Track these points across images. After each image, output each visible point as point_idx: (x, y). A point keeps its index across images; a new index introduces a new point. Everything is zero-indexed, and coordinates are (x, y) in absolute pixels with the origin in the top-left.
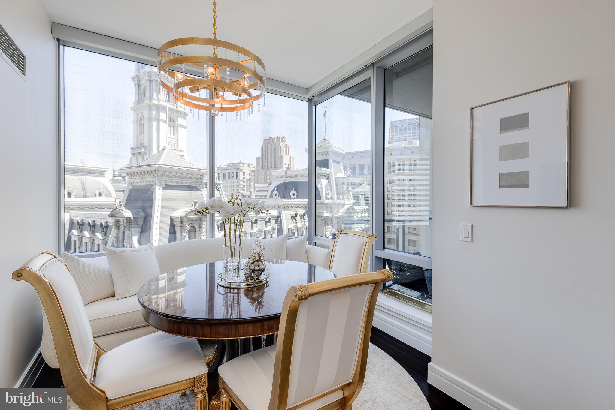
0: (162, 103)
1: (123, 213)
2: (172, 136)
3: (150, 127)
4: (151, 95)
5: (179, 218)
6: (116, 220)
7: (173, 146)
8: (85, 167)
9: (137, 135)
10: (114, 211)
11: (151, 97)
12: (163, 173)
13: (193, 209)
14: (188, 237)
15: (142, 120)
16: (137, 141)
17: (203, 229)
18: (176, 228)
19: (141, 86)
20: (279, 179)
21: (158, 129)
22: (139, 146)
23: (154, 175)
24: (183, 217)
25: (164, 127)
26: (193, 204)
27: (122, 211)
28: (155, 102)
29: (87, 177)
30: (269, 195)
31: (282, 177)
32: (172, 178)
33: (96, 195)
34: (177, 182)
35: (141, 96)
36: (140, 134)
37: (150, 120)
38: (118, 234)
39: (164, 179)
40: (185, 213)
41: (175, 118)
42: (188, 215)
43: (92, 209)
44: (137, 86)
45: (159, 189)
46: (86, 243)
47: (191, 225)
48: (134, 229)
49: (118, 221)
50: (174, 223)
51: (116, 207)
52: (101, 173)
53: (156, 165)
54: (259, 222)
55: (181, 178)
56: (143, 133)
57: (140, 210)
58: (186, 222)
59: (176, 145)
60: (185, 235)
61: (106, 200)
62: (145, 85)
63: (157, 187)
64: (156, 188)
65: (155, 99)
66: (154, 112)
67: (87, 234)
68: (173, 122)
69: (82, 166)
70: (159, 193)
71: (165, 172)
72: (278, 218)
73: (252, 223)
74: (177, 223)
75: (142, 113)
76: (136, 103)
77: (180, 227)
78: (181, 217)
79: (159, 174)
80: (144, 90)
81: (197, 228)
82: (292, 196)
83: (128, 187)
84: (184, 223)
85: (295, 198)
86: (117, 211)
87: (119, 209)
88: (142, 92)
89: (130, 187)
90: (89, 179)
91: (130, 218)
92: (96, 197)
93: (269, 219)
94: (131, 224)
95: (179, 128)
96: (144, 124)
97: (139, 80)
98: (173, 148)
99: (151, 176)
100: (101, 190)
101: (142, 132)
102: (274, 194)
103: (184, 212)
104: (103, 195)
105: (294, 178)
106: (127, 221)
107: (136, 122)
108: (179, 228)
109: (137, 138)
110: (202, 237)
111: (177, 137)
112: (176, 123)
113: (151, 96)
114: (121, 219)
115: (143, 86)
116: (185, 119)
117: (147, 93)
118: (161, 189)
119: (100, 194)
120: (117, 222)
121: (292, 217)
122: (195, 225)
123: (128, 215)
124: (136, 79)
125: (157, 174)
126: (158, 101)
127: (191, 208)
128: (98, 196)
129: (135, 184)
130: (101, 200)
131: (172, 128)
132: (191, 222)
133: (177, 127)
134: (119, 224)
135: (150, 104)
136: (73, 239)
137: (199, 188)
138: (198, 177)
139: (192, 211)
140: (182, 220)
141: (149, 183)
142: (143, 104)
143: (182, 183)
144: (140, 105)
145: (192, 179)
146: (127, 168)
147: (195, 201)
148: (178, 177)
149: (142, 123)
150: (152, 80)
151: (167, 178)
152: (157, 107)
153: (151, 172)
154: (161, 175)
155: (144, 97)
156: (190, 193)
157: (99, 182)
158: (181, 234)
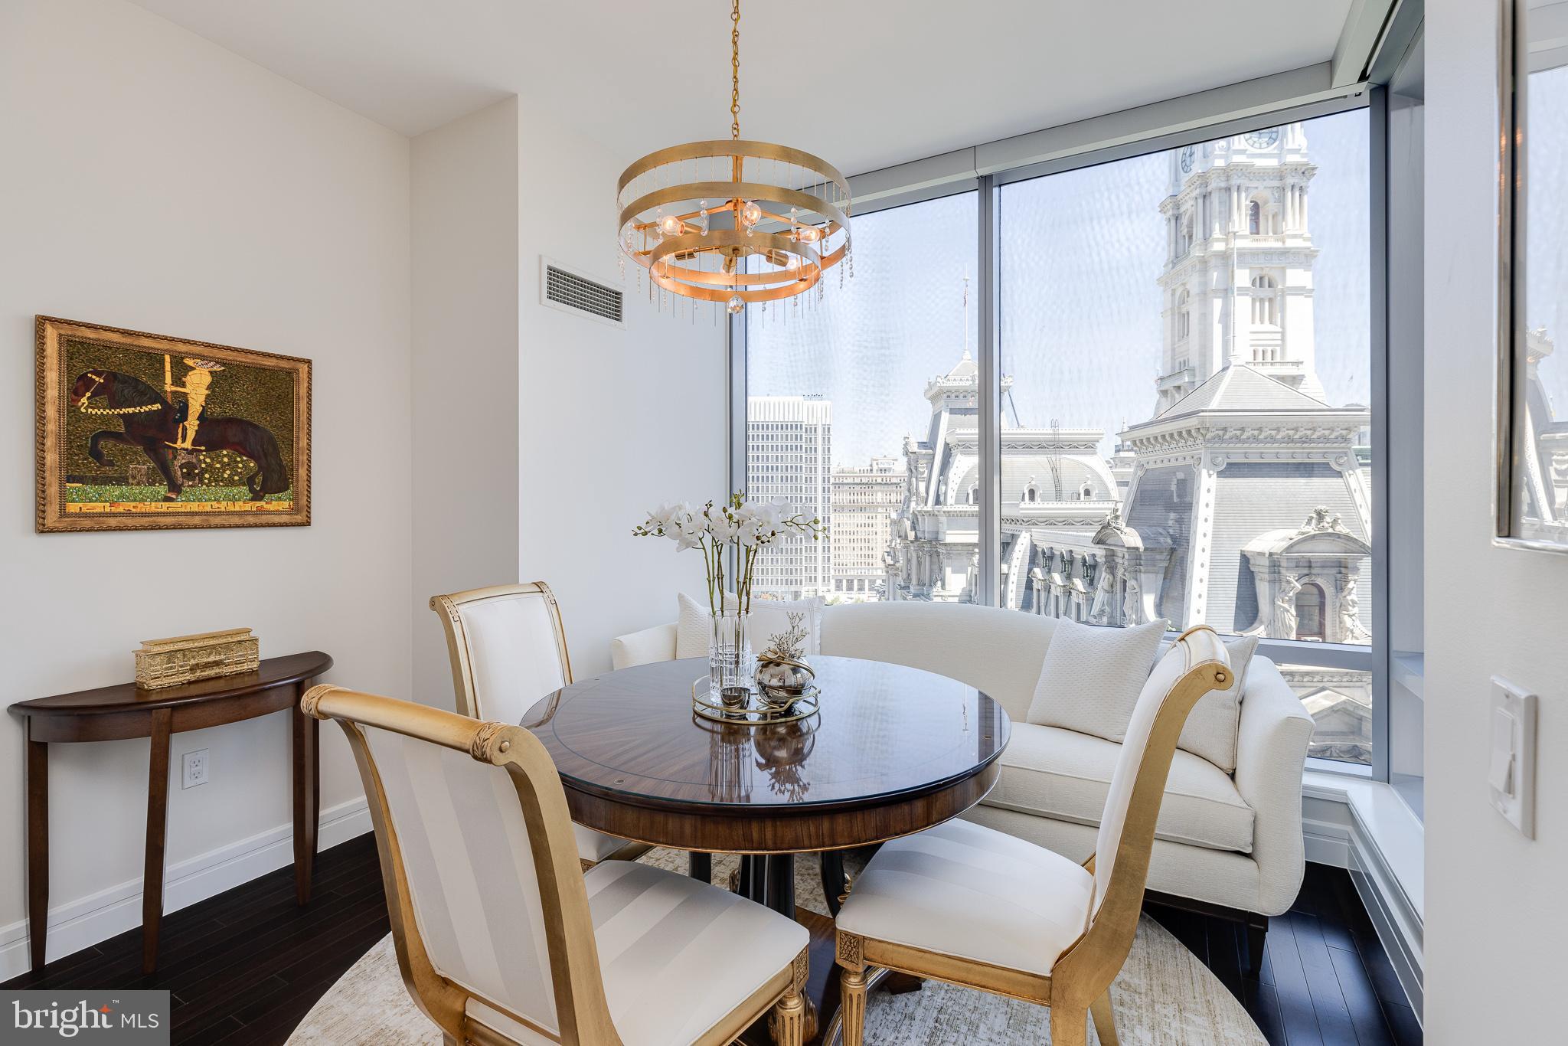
0: (1237, 244)
1: (1122, 536)
2: (1267, 327)
3: (1205, 317)
4: (1208, 231)
5: (1267, 555)
6: (1109, 553)
7: (1269, 355)
8: (1058, 434)
9: (1173, 344)
10: (1103, 530)
11: (1207, 239)
12: (1221, 433)
13: (1313, 533)
14: (1294, 613)
15: (1184, 303)
16: (1173, 358)
17: (1349, 594)
18: (1257, 583)
19: (1183, 217)
21: (1226, 317)
22: (1177, 371)
23: (1195, 439)
24: (1277, 554)
25: (1242, 305)
26: (1312, 518)
27: (1119, 532)
28: (1218, 247)
29: (1063, 456)
32: (1246, 445)
33: (1079, 495)
34: (1261, 455)
35: (1181, 241)
36: (1179, 341)
37: (1205, 296)
38: (1112, 586)
39: (1223, 448)
40: (1285, 544)
41: (1274, 274)
42: (1296, 548)
43: (1069, 524)
44: (1173, 222)
45: (1210, 476)
46: (1057, 597)
47: (1305, 580)
48: (1147, 575)
49: (1114, 556)
50: (1252, 569)
51: (1109, 523)
52: (1088, 446)
53: (1202, 414)
55: (1275, 441)
56: (1188, 335)
57: (1161, 530)
58: (1287, 568)
59: (1278, 349)
60: (1286, 606)
61: (1097, 505)
62: (1193, 212)
63: (1204, 472)
64: (1200, 473)
65: (1218, 240)
66: (1215, 274)
67: (1057, 578)
68: (1269, 286)
69: (1054, 434)
70: (1208, 487)
71: (1225, 429)
74: (1261, 568)
75: (1184, 284)
76: (1171, 265)
77: (1269, 581)
78: (1271, 554)
79: (1209, 436)
80: (1190, 226)
81: (1329, 591)
83: (1135, 473)
84: (1283, 571)
86: (1110, 531)
87: (1114, 528)
88: (1185, 231)
89: (1140, 473)
90: (1068, 460)
91: (1137, 549)
92: (1079, 498)
94: (1140, 565)
95: (1289, 299)
96: (1188, 313)
97: (1177, 206)
98: (1260, 359)
99: (1189, 443)
100: (1089, 482)
101: (1185, 333)
103: (1283, 540)
104: (1093, 494)
106: (1129, 555)
107: (1169, 313)
108: (1267, 584)
109: (1173, 350)
110: (1346, 618)
111: (1283, 327)
112: (1280, 287)
113: (1207, 236)
114: (1119, 551)
115: (1187, 216)
116: (1308, 268)
117: (1198, 232)
118: (1215, 476)
119: (1087, 493)
120: (1111, 556)
122: (1320, 581)
123: (1133, 542)
124: (1171, 204)
125: (1205, 437)
126: (1227, 241)
127: (1304, 530)
128: (1082, 496)
129: (1152, 466)
130: (1087, 505)
131: (1267, 304)
132: (1306, 571)
133: (1283, 296)
134: (1114, 561)
135: (1203, 257)
136: (1036, 585)
137: (1337, 468)
138: (1332, 436)
139: (1314, 537)
140: (1275, 564)
141: (1183, 463)
142: (1186, 263)
143: (1277, 455)
144: (1179, 267)
145: (1311, 441)
146: (1132, 428)
147: (1319, 507)
148: (1265, 441)
149: (1184, 311)
150: (1210, 193)
151: (1231, 445)
152: (1223, 258)
153: (1189, 432)
154: (1214, 438)
155: (1190, 243)
156: (1305, 484)
158: (1273, 603)
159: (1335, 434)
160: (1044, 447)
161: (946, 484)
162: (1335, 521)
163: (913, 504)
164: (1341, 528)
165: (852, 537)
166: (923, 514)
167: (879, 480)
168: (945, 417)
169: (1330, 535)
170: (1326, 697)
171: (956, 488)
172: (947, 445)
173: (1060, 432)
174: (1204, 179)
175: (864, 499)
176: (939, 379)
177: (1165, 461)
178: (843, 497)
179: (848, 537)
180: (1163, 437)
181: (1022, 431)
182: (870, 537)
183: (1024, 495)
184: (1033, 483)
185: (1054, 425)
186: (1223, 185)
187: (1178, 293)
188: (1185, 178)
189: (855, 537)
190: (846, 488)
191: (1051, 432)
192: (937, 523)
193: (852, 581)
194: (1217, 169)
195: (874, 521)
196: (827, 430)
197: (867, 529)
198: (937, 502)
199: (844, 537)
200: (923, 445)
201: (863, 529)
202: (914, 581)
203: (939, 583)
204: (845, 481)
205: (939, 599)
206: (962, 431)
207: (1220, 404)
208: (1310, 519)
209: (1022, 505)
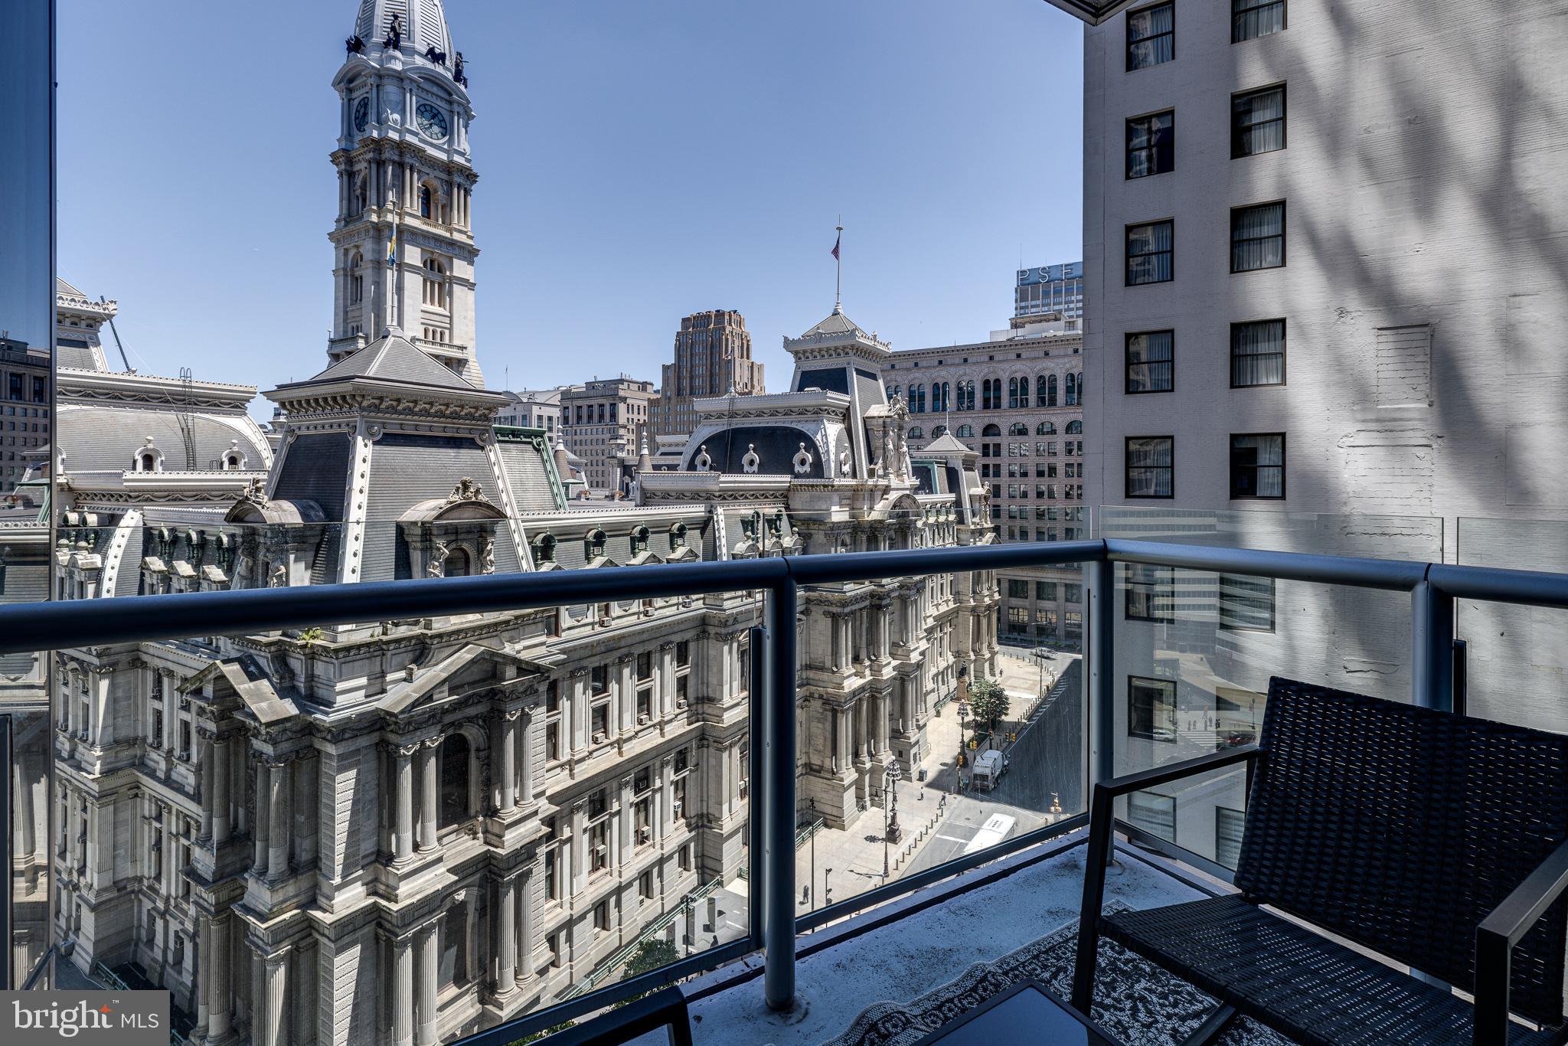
0: (409, 221)
1: (263, 511)
2: (436, 309)
3: (379, 284)
4: (382, 200)
5: (420, 524)
6: (248, 532)
7: (438, 336)
8: (191, 387)
9: (345, 307)
10: (239, 506)
11: (380, 205)
13: (459, 502)
15: (357, 266)
16: (345, 320)
17: (489, 555)
18: (411, 551)
20: (713, 420)
21: (400, 289)
22: (350, 335)
24: (428, 522)
25: (413, 283)
26: (459, 487)
27: (259, 507)
28: (393, 219)
29: (198, 414)
30: (686, 465)
31: (720, 416)
32: (401, 417)
33: (221, 463)
34: (416, 427)
35: (354, 201)
36: (352, 304)
37: (379, 265)
38: (251, 571)
40: (435, 513)
41: (444, 261)
42: (446, 515)
44: (345, 178)
45: (366, 445)
47: (453, 546)
48: (294, 554)
49: (253, 534)
50: (407, 539)
51: (247, 496)
52: (236, 404)
53: (354, 380)
54: (651, 537)
55: (429, 414)
56: (361, 299)
57: (312, 503)
58: (438, 536)
59: (447, 332)
60: (436, 572)
63: (359, 439)
64: (355, 442)
65: (391, 212)
66: (390, 246)
67: (184, 568)
68: (439, 271)
69: (185, 387)
70: (364, 456)
72: (705, 525)
73: (633, 540)
74: (414, 538)
75: (357, 247)
76: (343, 223)
77: (422, 550)
78: (423, 523)
79: (365, 404)
80: (364, 187)
81: (472, 553)
82: (746, 468)
83: (285, 438)
84: (434, 539)
85: (754, 473)
86: (249, 506)
87: (254, 502)
88: (358, 192)
89: (290, 440)
90: (203, 420)
92: (222, 467)
93: (682, 529)
95: (455, 287)
96: (361, 277)
97: (350, 162)
98: (431, 339)
99: (344, 409)
100: (236, 449)
101: (358, 297)
102: (698, 460)
103: (433, 509)
104: (242, 462)
105: (752, 419)
107: (341, 273)
108: (419, 553)
109: (346, 313)
111: (451, 312)
112: (448, 273)
113: (381, 203)
114: (260, 529)
115: (361, 177)
116: (471, 263)
117: (372, 195)
118: (370, 444)
119: (233, 461)
121: (743, 522)
122: (465, 546)
124: (344, 158)
126: (400, 216)
127: (452, 500)
128: (226, 466)
129: (303, 432)
130: (236, 476)
131: (436, 287)
132: (453, 537)
133: (451, 284)
134: (254, 540)
135: (377, 224)
136: (148, 580)
137: (481, 444)
138: (477, 414)
139: (460, 505)
140: (427, 531)
141: (339, 431)
142: (359, 225)
143: (430, 428)
144: (351, 227)
145: (460, 417)
146: (281, 387)
147: (465, 478)
148: (420, 414)
149: (357, 274)
150: (384, 162)
151: (387, 415)
152: (397, 232)
153: (344, 398)
154: (369, 406)
155: (364, 206)
156: (455, 456)
157: (229, 427)
158: (425, 570)
159: (479, 412)
160: (168, 401)
162: (477, 492)
164: (483, 498)
169: (473, 503)
173: (193, 384)
174: (378, 145)
177: (319, 428)
180: (316, 400)
181: (132, 378)
183: (135, 461)
184: (150, 446)
185: (185, 374)
186: (396, 158)
187: (351, 254)
188: (358, 137)
191: (181, 383)
194: (391, 140)
207: (376, 373)
208: (458, 489)
209: (128, 475)
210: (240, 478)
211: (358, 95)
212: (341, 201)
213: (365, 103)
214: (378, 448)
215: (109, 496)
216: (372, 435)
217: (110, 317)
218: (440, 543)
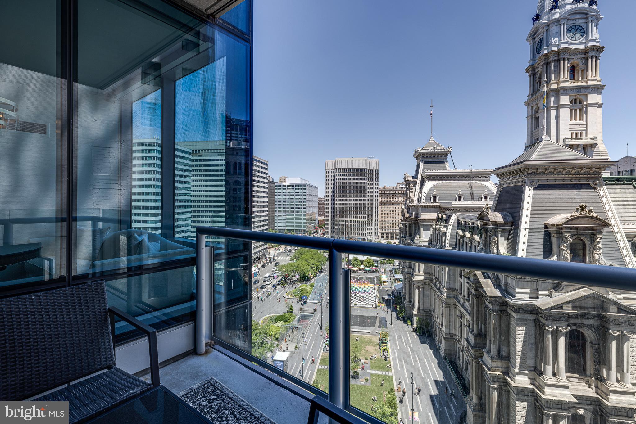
0: (563, 84)
1: (489, 216)
2: (578, 122)
3: (548, 118)
4: (549, 80)
5: (556, 226)
6: (484, 224)
7: (579, 135)
9: (532, 131)
10: (481, 214)
11: (548, 83)
12: (535, 171)
13: (578, 215)
14: (569, 252)
15: (537, 113)
16: (532, 137)
17: (598, 244)
18: (552, 238)
19: (537, 74)
21: (557, 118)
22: (534, 143)
23: (523, 174)
24: (560, 225)
25: (565, 113)
26: (578, 209)
27: (488, 215)
28: (554, 86)
29: (474, 181)
32: (547, 176)
33: (482, 198)
34: (555, 180)
35: (536, 85)
36: (534, 130)
37: (548, 109)
38: (486, 238)
39: (536, 178)
40: (564, 221)
41: (582, 98)
42: (570, 223)
43: (474, 211)
44: (532, 77)
45: (530, 190)
46: (467, 243)
47: (575, 237)
49: (487, 225)
50: (549, 232)
51: (484, 210)
52: (486, 177)
53: (525, 162)
55: (562, 174)
56: (539, 127)
57: (508, 214)
58: (566, 232)
59: (584, 132)
60: (565, 249)
62: (541, 71)
63: (527, 187)
64: (525, 189)
65: (553, 83)
66: (553, 99)
67: (468, 235)
68: (579, 103)
69: (470, 172)
70: (529, 194)
71: (538, 169)
74: (553, 231)
75: (537, 104)
76: (531, 96)
77: (557, 237)
78: (557, 225)
79: (529, 172)
80: (540, 78)
83: (498, 188)
84: (564, 233)
86: (484, 214)
87: (486, 213)
88: (538, 80)
89: (502, 187)
90: (477, 183)
91: (500, 222)
92: (482, 200)
94: (497, 229)
95: (590, 109)
96: (539, 117)
97: (534, 69)
98: (575, 137)
99: (521, 175)
100: (486, 193)
103: (564, 219)
106: (492, 224)
107: (530, 117)
108: (556, 239)
109: (532, 134)
110: (596, 255)
111: (587, 121)
112: (585, 103)
114: (489, 223)
115: (539, 74)
116: (600, 94)
117: (544, 80)
118: (532, 189)
119: (485, 197)
122: (583, 238)
123: (494, 219)
124: (531, 69)
125: (527, 172)
126: (558, 84)
127: (574, 214)
129: (505, 186)
131: (573, 111)
132: (575, 233)
133: (587, 108)
134: (487, 227)
135: (547, 91)
137: (594, 186)
138: (591, 172)
139: (579, 217)
140: (560, 229)
141: (518, 184)
142: (538, 95)
143: (563, 180)
144: (534, 97)
145: (580, 174)
146: (498, 169)
147: (582, 204)
148: (557, 174)
149: (537, 116)
150: (550, 63)
151: (541, 176)
152: (556, 92)
153: (520, 170)
154: (532, 173)
155: (540, 86)
156: (577, 194)
157: (484, 185)
158: (559, 247)
159: (593, 170)
160: (465, 178)
161: (421, 194)
162: (590, 211)
163: (408, 202)
164: (593, 214)
165: (388, 216)
166: (412, 206)
167: (400, 192)
168: (422, 165)
169: (587, 217)
170: (584, 291)
171: (425, 195)
172: (422, 177)
173: (473, 171)
174: (547, 56)
175: (394, 200)
176: (419, 149)
177: (511, 183)
178: (385, 200)
179: (387, 216)
180: (510, 173)
181: (455, 171)
182: (396, 216)
183: (456, 198)
184: (460, 193)
185: (471, 168)
186: (556, 58)
187: (534, 108)
188: (538, 57)
189: (390, 216)
190: (386, 195)
192: (418, 210)
193: (388, 234)
195: (398, 209)
196: (377, 171)
197: (395, 213)
198: (418, 202)
199: (385, 216)
200: (413, 177)
201: (393, 213)
202: (408, 235)
203: (418, 236)
204: (386, 193)
205: (418, 242)
206: (428, 171)
207: (535, 158)
208: (577, 210)
209: (453, 203)
210: (482, 204)
211: (537, 39)
212: (530, 87)
213: (541, 41)
214: (535, 191)
215: (449, 209)
216: (533, 185)
217: (450, 152)
218: (568, 236)
